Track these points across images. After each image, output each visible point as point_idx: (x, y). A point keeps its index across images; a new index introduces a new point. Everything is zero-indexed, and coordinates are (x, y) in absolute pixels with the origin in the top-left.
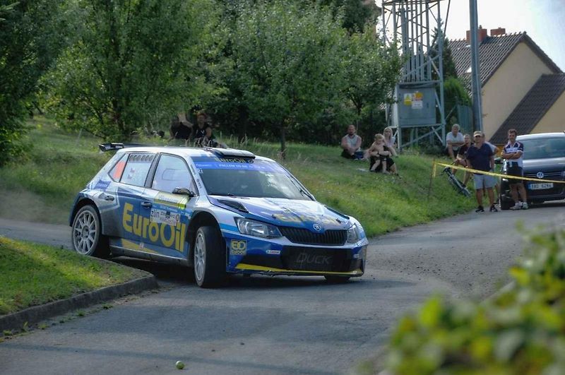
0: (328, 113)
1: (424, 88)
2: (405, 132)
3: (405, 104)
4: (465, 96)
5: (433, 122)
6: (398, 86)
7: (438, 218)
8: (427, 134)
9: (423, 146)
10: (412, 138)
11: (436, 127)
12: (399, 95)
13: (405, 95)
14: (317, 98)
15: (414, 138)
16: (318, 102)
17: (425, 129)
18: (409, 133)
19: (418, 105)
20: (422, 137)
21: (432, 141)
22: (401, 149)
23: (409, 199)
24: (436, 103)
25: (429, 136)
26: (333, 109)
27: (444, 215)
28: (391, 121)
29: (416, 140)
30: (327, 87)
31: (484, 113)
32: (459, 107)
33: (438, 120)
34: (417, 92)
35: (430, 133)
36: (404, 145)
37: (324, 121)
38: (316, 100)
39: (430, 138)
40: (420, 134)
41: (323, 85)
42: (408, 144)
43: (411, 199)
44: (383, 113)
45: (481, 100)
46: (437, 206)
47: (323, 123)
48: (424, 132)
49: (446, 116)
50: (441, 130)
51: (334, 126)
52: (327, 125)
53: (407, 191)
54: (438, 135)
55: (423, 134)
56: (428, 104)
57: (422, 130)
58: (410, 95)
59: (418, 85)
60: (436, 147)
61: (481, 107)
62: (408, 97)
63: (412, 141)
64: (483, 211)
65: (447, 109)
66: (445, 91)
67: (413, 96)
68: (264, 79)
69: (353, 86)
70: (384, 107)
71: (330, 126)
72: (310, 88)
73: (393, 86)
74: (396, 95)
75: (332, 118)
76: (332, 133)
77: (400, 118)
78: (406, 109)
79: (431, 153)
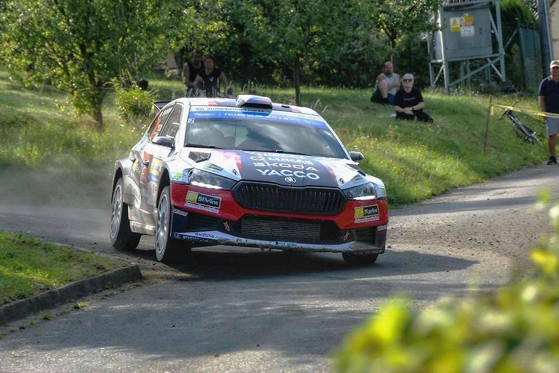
0: (354, 48)
1: (477, 9)
2: (453, 66)
3: (452, 31)
4: (530, 17)
5: (488, 52)
6: (442, 9)
7: (498, 174)
8: (482, 68)
9: (477, 83)
10: (462, 73)
11: (492, 59)
12: (443, 20)
13: (452, 20)
14: (337, 30)
15: (466, 73)
16: (340, 34)
17: (478, 61)
18: (459, 67)
19: (468, 31)
20: (476, 71)
21: (488, 75)
22: (449, 87)
23: (459, 152)
24: (492, 28)
25: (484, 70)
26: (360, 42)
27: (505, 171)
28: (434, 53)
29: (468, 76)
30: (350, 15)
31: (554, 37)
32: (521, 31)
33: (495, 50)
34: (467, 15)
35: (485, 66)
36: (452, 84)
37: (350, 57)
38: (337, 33)
39: (486, 72)
40: (473, 68)
41: (344, 13)
42: (457, 82)
43: (463, 152)
44: (424, 44)
45: (550, 20)
46: (496, 159)
47: (349, 61)
48: (478, 65)
49: (504, 44)
50: (499, 62)
51: (362, 63)
52: (353, 63)
53: (457, 142)
54: (495, 68)
55: (476, 68)
56: (481, 29)
57: (475, 63)
58: (458, 19)
59: (467, 6)
60: (493, 84)
61: (550, 30)
62: (456, 21)
63: (462, 78)
64: (556, 163)
65: (506, 35)
66: (502, 12)
67: (462, 20)
68: (269, 8)
69: (384, 12)
70: (425, 36)
71: (357, 63)
72: (329, 17)
73: (435, 10)
74: (439, 21)
75: (360, 54)
76: (360, 72)
77: (446, 49)
78: (454, 38)
79: (487, 92)
